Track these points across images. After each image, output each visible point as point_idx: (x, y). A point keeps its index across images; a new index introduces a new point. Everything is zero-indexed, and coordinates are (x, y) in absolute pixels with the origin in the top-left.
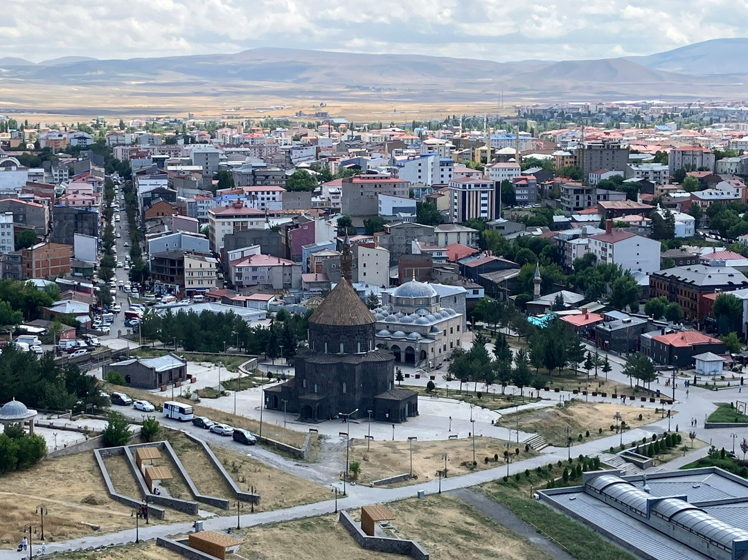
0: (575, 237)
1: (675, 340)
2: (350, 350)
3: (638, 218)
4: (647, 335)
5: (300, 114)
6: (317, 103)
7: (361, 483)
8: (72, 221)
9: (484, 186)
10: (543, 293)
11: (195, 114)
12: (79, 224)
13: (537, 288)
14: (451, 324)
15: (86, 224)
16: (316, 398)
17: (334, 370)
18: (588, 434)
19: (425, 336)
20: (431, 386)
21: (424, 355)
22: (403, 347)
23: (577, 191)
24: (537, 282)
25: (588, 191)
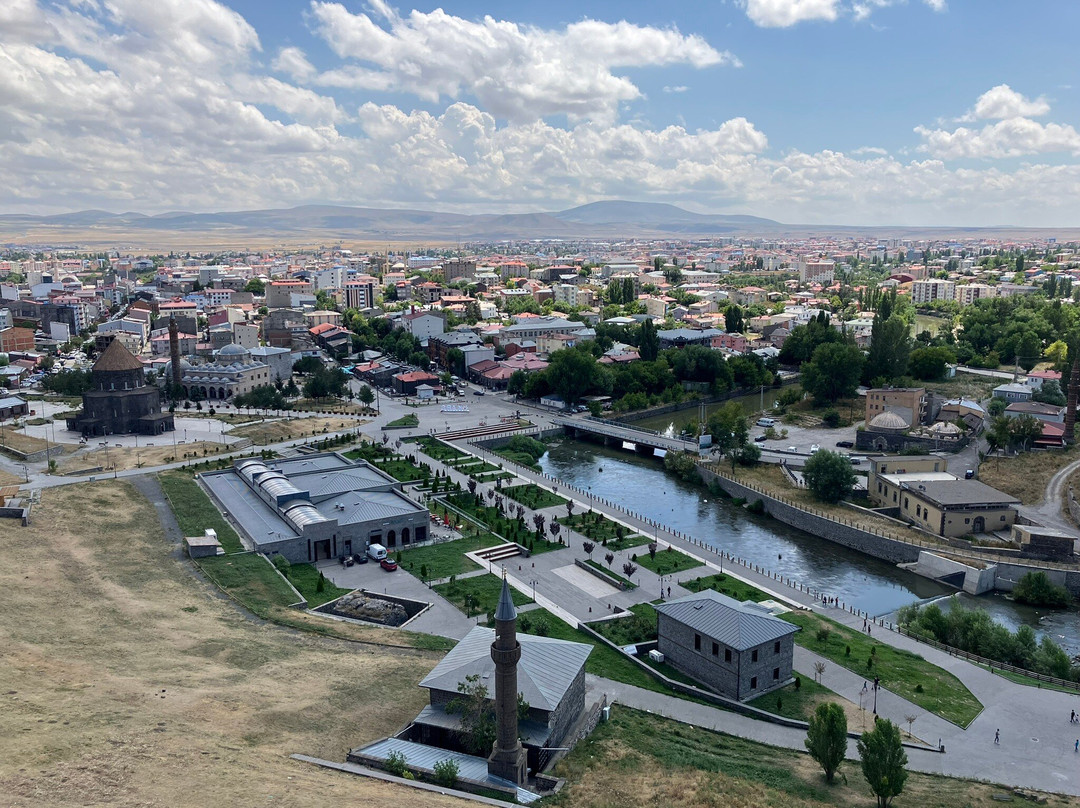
0: (398, 317)
1: (406, 378)
2: (120, 387)
3: (461, 306)
4: (395, 376)
5: (323, 247)
6: (338, 240)
7: (57, 474)
8: (55, 314)
9: (361, 286)
10: (354, 352)
11: (251, 249)
12: (61, 316)
13: (350, 349)
14: (258, 372)
15: (66, 316)
16: (91, 421)
17: (106, 402)
18: (290, 437)
19: (232, 380)
20: (212, 412)
21: (230, 393)
22: (217, 388)
23: (431, 290)
24: (350, 345)
25: (439, 290)
